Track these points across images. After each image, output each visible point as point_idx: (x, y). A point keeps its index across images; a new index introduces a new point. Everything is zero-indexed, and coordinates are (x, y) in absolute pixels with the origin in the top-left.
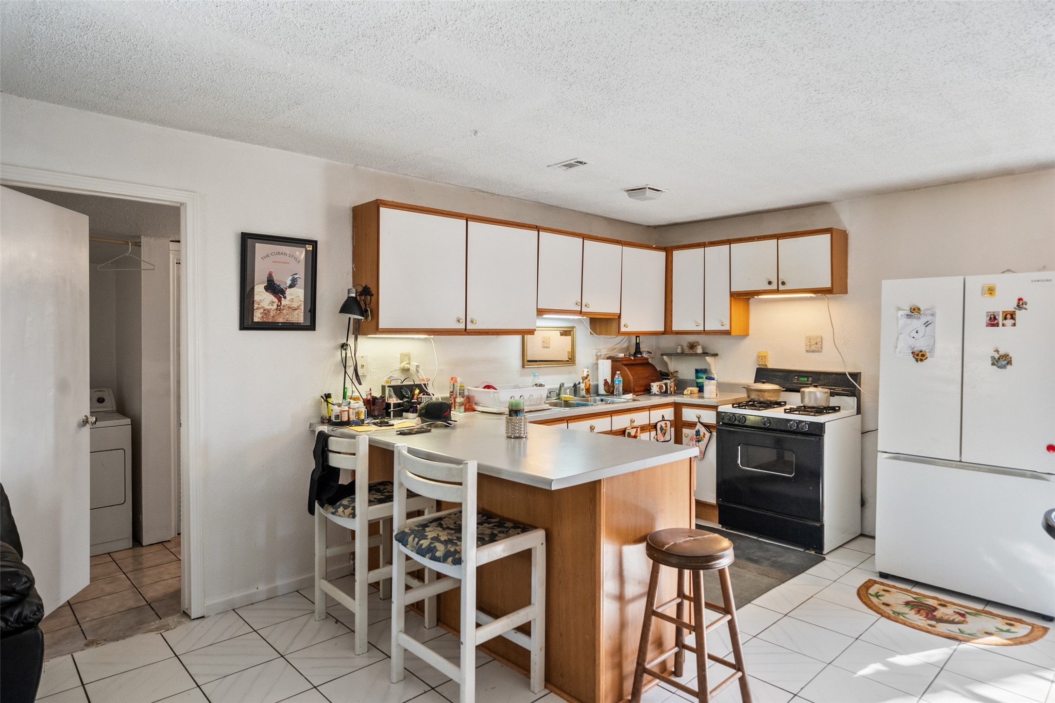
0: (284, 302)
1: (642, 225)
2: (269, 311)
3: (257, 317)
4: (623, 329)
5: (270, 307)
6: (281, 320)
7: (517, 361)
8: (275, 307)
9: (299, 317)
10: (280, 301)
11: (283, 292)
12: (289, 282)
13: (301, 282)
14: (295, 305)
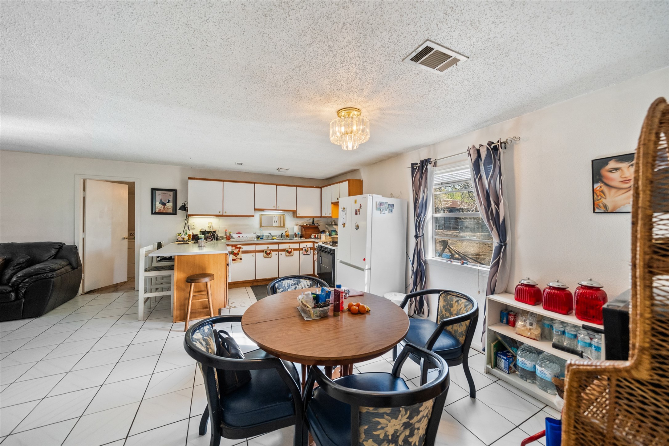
0: (165, 207)
1: (319, 179)
2: (161, 209)
3: (157, 211)
4: (297, 216)
5: (161, 208)
6: (165, 212)
7: (258, 226)
8: (163, 208)
9: (171, 211)
10: (164, 206)
11: (165, 204)
12: (167, 201)
13: (172, 201)
14: (169, 208)
